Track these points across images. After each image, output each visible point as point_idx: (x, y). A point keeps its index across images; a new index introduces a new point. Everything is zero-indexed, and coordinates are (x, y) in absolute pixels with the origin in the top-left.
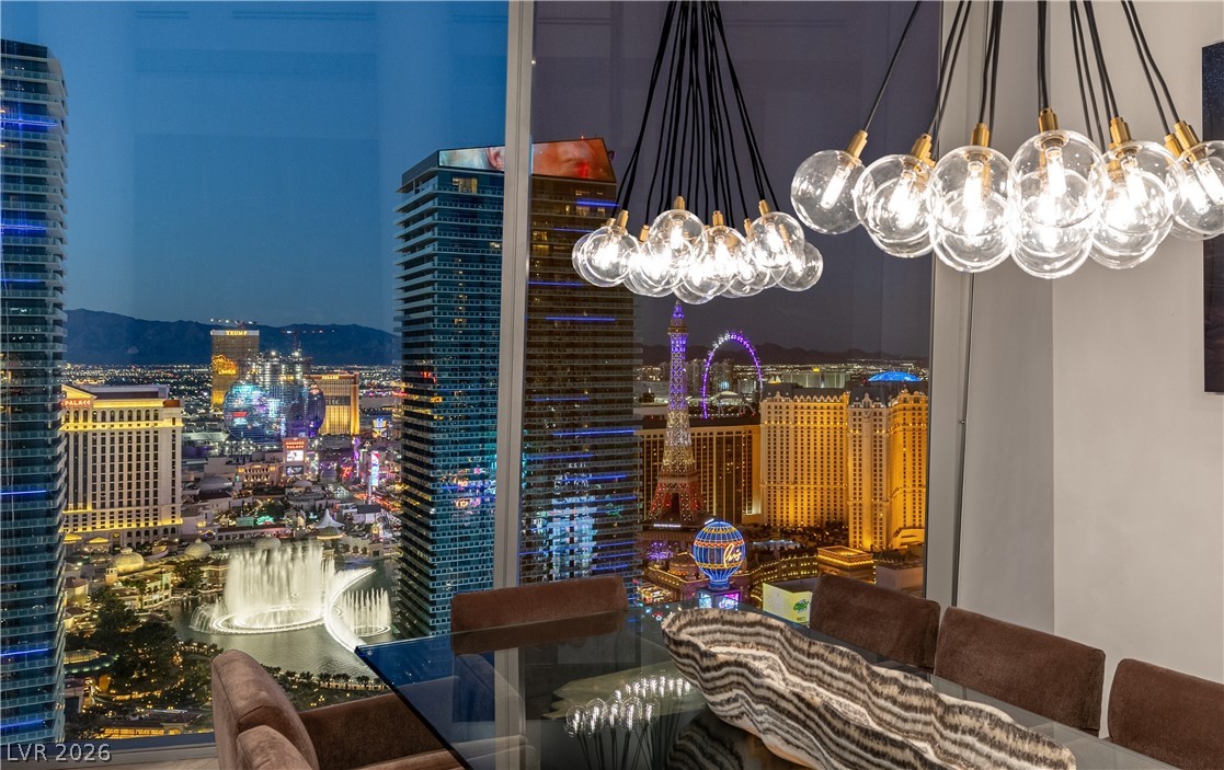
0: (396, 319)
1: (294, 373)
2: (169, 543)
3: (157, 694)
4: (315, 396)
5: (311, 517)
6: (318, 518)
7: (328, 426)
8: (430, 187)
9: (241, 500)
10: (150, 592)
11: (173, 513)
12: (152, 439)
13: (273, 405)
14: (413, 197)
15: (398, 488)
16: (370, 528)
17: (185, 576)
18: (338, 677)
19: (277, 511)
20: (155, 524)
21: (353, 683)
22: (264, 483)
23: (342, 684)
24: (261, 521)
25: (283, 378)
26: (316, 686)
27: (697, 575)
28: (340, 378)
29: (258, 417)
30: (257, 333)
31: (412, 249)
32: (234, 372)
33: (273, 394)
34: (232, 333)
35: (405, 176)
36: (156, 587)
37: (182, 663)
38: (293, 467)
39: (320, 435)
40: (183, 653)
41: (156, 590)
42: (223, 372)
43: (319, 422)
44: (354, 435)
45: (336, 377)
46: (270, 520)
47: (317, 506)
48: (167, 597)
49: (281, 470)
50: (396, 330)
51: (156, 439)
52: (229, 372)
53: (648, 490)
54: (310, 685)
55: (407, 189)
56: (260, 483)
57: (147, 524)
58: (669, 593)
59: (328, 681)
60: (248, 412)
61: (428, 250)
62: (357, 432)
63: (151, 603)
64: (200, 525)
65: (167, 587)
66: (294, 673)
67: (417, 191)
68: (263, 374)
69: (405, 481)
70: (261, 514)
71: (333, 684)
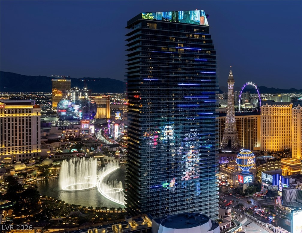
0: (125, 76)
1: (85, 95)
2: (36, 159)
3: (32, 216)
4: (93, 104)
5: (92, 149)
6: (95, 149)
7: (98, 115)
8: (138, 27)
9: (64, 143)
10: (28, 178)
11: (37, 148)
12: (28, 120)
13: (77, 107)
14: (131, 30)
15: (125, 138)
16: (115, 153)
17: (42, 171)
18: (103, 208)
19: (78, 147)
20: (30, 152)
21: (108, 210)
22: (73, 137)
23: (104, 211)
24: (72, 151)
25: (80, 97)
26: (94, 211)
27: (238, 169)
28: (103, 97)
29: (71, 112)
30: (70, 81)
31: (131, 50)
32: (61, 95)
33: (77, 104)
34: (60, 80)
35: (129, 22)
36: (31, 176)
37: (42, 204)
38: (85, 130)
39: (95, 119)
40: (42, 200)
41: (31, 177)
42: (57, 95)
43: (95, 114)
44: (108, 119)
45: (101, 97)
46: (76, 150)
47: (94, 145)
48: (35, 179)
49: (80, 132)
50: (125, 80)
51: (30, 120)
52: (59, 95)
53: (220, 138)
54: (92, 211)
55: (129, 27)
56: (72, 136)
57: (27, 152)
58: (227, 175)
59: (99, 210)
60: (67, 110)
61: (138, 50)
62: (109, 117)
63: (29, 182)
64: (48, 152)
65: (35, 176)
66: (86, 207)
67: (133, 28)
68: (73, 96)
69: (129, 136)
70: (72, 148)
71: (101, 211)
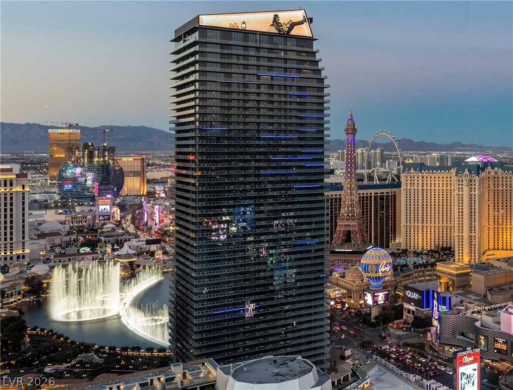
0: (171, 122)
1: (104, 156)
2: (21, 265)
3: (13, 362)
4: (117, 171)
5: (115, 247)
6: (120, 247)
7: (126, 190)
8: (194, 37)
9: (69, 237)
10: (8, 297)
11: (24, 246)
12: (8, 199)
13: (90, 177)
14: (181, 45)
15: (172, 228)
16: (154, 254)
17: (31, 286)
18: (133, 349)
19: (93, 244)
20: (11, 253)
21: (143, 353)
22: (84, 226)
23: (136, 353)
24: (82, 250)
25: (96, 159)
26: (120, 355)
27: (362, 280)
28: (134, 159)
29: (80, 184)
30: (79, 131)
31: (182, 77)
32: (64, 156)
33: (90, 169)
34: (62, 131)
35: (176, 31)
36: (12, 293)
37: (29, 342)
38: (103, 216)
39: (121, 196)
40: (30, 336)
41: (12, 295)
42: (57, 156)
43: (120, 187)
44: (143, 195)
45: (131, 159)
46: (88, 249)
47: (119, 240)
48: (19, 300)
49: (94, 218)
50: (171, 129)
51: (11, 199)
52: (60, 156)
53: (332, 229)
54: (116, 355)
55: (177, 40)
56: (82, 226)
57: (5, 253)
58: (345, 291)
59: (127, 351)
60: (74, 180)
61: (192, 78)
62: (145, 193)
63: (8, 303)
64: (41, 253)
65: (19, 293)
66: (105, 347)
67: (185, 41)
68: (83, 157)
69: (177, 225)
70: (83, 245)
71: (130, 353)
